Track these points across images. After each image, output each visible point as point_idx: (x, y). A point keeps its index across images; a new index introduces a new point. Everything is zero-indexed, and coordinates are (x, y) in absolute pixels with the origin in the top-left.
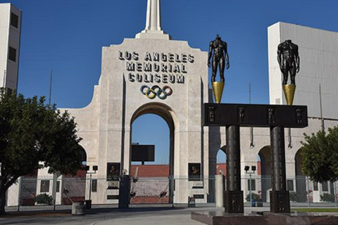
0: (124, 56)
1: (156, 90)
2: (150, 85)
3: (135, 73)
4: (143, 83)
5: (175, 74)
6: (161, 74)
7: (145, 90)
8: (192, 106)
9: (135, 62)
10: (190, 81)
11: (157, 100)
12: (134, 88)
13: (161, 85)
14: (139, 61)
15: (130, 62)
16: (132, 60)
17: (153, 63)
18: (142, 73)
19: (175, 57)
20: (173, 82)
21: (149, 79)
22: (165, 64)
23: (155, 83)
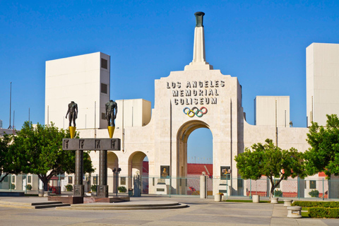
0: (170, 85)
1: (195, 111)
2: (191, 107)
3: (179, 98)
4: (185, 106)
5: (210, 97)
6: (198, 97)
7: (187, 111)
8: (224, 122)
9: (179, 90)
10: (222, 102)
11: (196, 118)
12: (178, 110)
13: (199, 106)
14: (181, 89)
15: (175, 89)
16: (177, 88)
17: (192, 89)
18: (184, 98)
19: (209, 84)
20: (208, 103)
21: (189, 102)
22: (202, 89)
23: (194, 105)
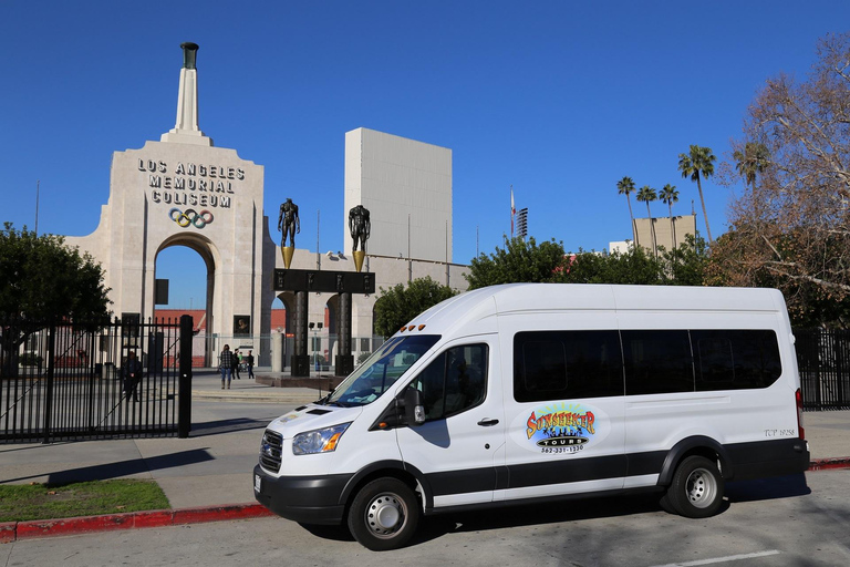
0: (146, 165)
1: (191, 216)
2: (183, 208)
3: (161, 191)
4: (173, 205)
5: (217, 194)
6: (197, 193)
7: (176, 215)
8: (241, 239)
9: (162, 175)
10: (239, 205)
11: (192, 229)
12: (159, 212)
13: (199, 209)
14: (167, 174)
15: (154, 174)
16: (158, 173)
17: (187, 177)
18: (172, 192)
19: (218, 172)
20: (215, 205)
21: (181, 199)
22: (205, 179)
23: (189, 206)
